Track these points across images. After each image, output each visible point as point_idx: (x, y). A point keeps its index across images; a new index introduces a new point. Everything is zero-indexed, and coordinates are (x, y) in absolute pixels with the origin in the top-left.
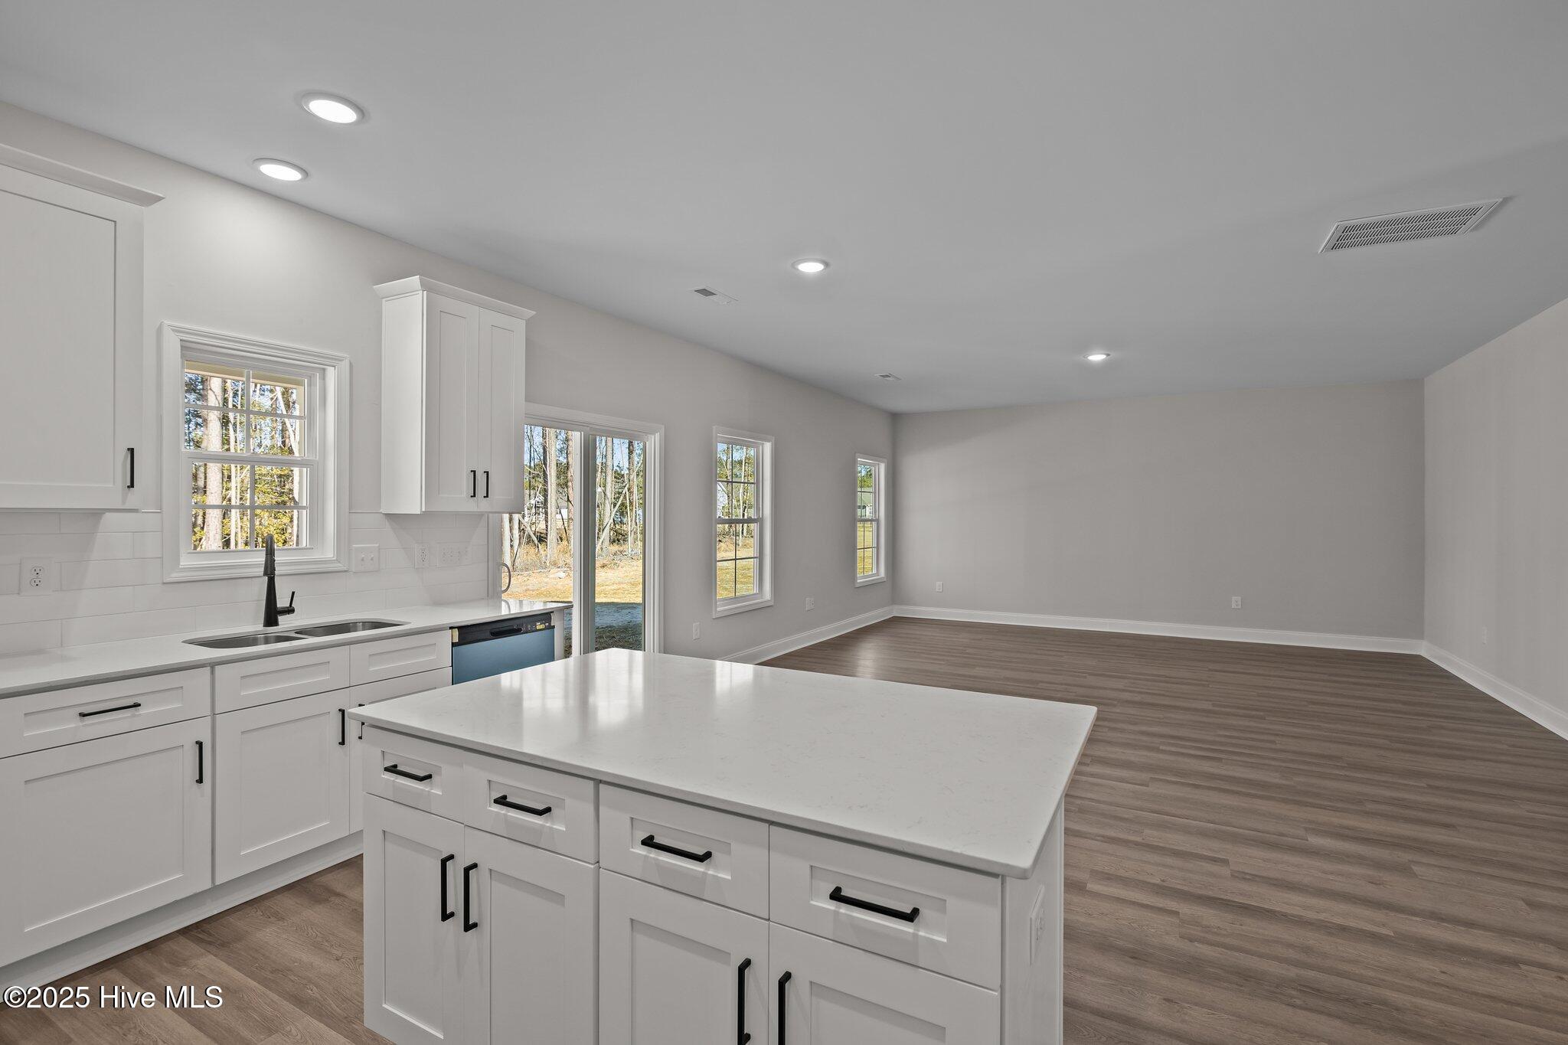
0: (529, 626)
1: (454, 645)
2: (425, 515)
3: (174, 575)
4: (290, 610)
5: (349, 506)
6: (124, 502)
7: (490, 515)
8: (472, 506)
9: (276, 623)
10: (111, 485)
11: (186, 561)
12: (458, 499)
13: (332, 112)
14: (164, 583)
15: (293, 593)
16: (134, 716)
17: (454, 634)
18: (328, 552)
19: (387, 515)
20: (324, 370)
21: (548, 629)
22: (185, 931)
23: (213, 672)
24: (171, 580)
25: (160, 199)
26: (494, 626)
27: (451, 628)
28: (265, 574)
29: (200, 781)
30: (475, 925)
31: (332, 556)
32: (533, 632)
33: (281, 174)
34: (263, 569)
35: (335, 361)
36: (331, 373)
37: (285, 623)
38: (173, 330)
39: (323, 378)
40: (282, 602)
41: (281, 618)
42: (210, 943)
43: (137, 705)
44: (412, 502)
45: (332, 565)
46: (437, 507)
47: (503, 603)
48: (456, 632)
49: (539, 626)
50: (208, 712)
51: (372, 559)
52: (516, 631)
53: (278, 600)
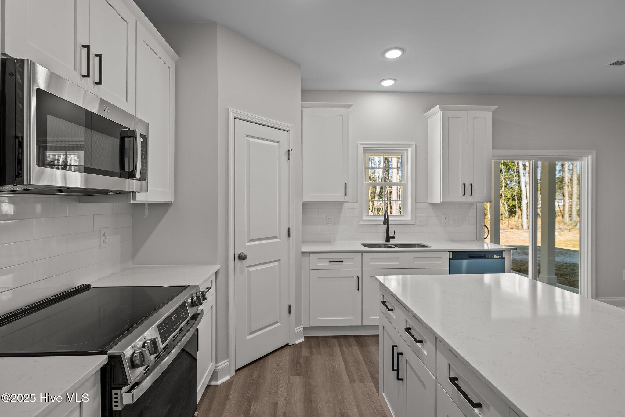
0: (490, 256)
1: (450, 259)
2: (443, 203)
3: (361, 222)
4: (394, 237)
5: (416, 200)
6: (344, 199)
7: (478, 203)
8: (464, 199)
9: (389, 241)
10: (342, 194)
11: (365, 218)
12: (457, 196)
13: (393, 54)
14: (359, 225)
15: (395, 231)
16: (342, 265)
17: (450, 254)
18: (408, 217)
19: (430, 203)
20: (407, 149)
21: (501, 259)
22: (355, 336)
23: (362, 255)
24: (361, 224)
25: (352, 105)
26: (471, 253)
27: (449, 252)
28: (384, 224)
29: (358, 290)
30: (401, 379)
31: (409, 218)
32: (492, 259)
33: (388, 83)
34: (383, 222)
35: (410, 146)
36: (409, 149)
37: (392, 241)
38: (361, 145)
39: (407, 153)
40: (391, 234)
41: (391, 240)
42: (359, 343)
43: (342, 261)
44: (437, 198)
45: (408, 222)
46: (449, 199)
47: (485, 244)
48: (451, 254)
49: (495, 257)
50: (361, 268)
51: (424, 220)
52: (483, 257)
53: (390, 233)
